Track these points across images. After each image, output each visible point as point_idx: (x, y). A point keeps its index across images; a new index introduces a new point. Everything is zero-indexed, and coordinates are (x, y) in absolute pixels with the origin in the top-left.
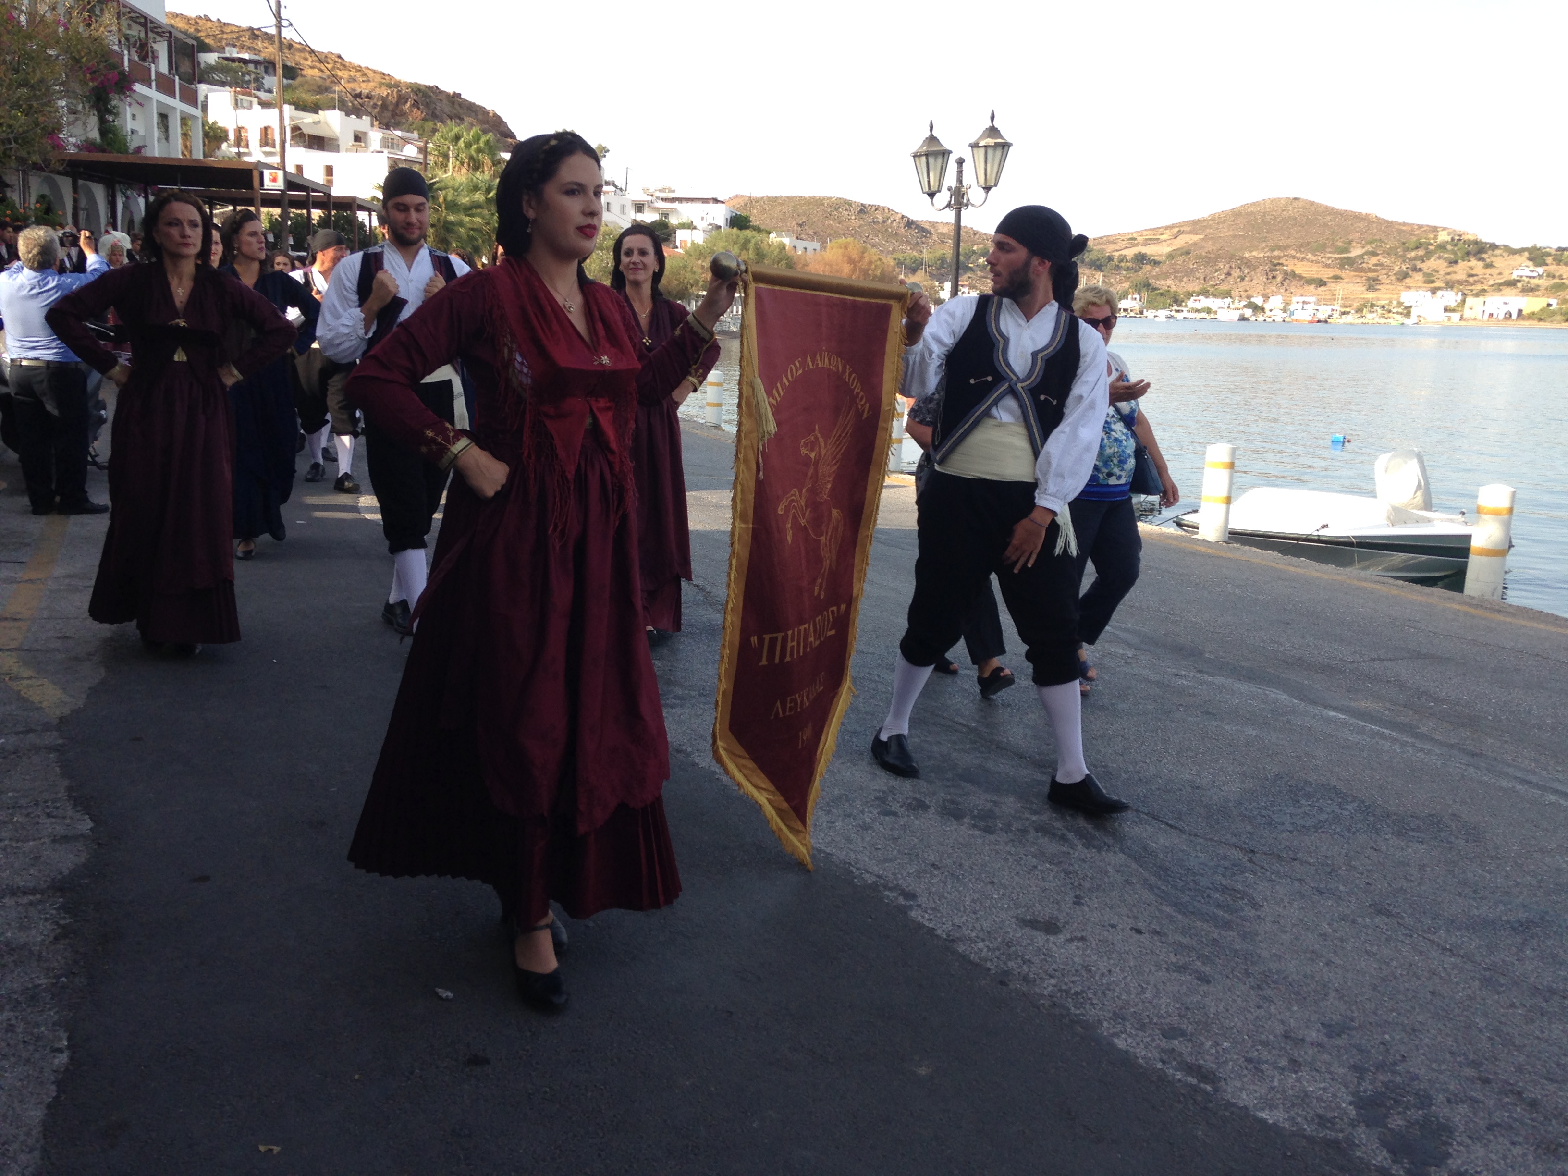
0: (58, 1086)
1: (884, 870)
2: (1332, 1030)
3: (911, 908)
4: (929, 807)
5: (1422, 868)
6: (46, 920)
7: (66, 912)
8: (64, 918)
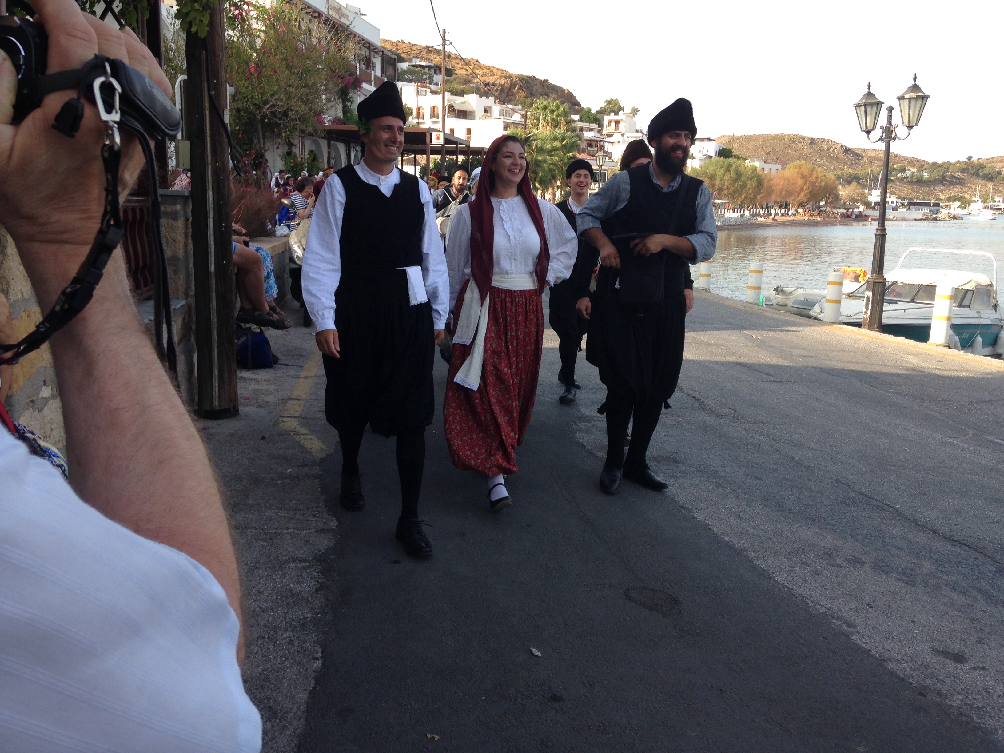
0: (316, 681)
3: (852, 633)
4: (864, 563)
6: (312, 578)
7: (323, 575)
8: (321, 578)
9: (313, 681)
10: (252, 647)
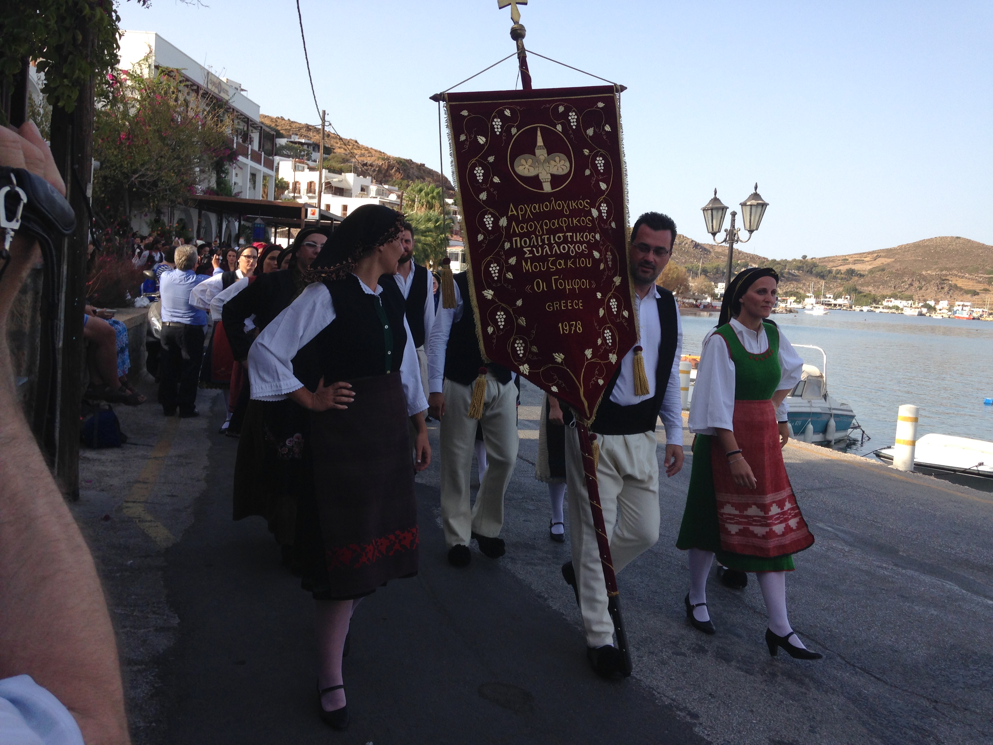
1: (677, 695)
3: (695, 724)
4: (707, 651)
6: (147, 683)
7: (160, 679)
8: (158, 683)
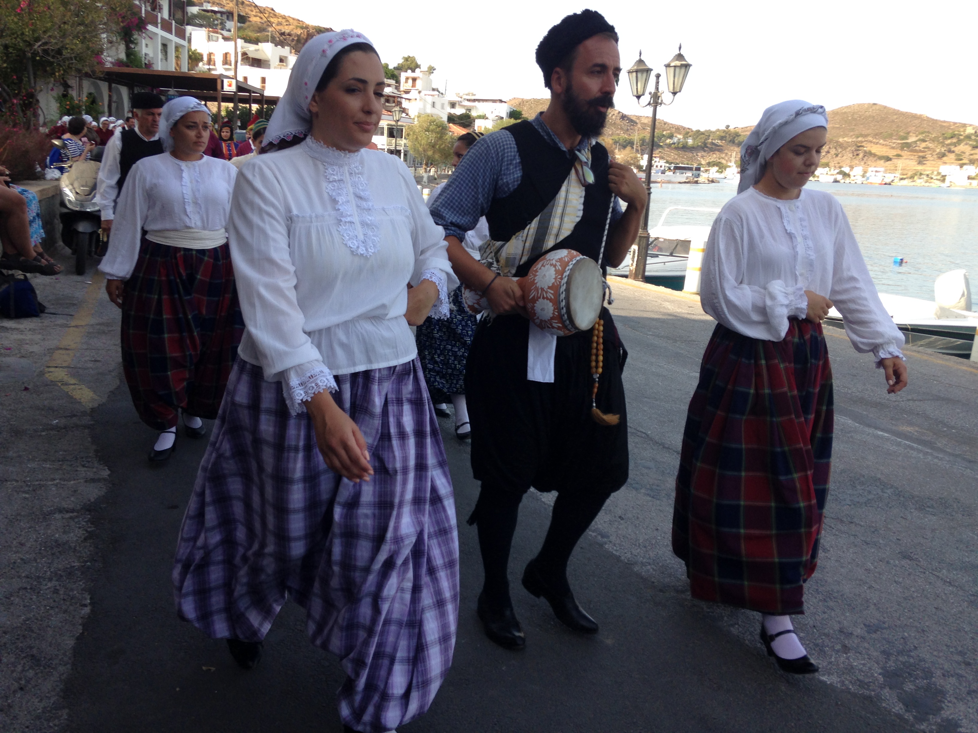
0: (83, 627)
2: (871, 629)
3: (606, 544)
5: (933, 530)
6: (80, 528)
7: (92, 524)
8: (90, 527)
9: (81, 627)
10: (12, 599)
